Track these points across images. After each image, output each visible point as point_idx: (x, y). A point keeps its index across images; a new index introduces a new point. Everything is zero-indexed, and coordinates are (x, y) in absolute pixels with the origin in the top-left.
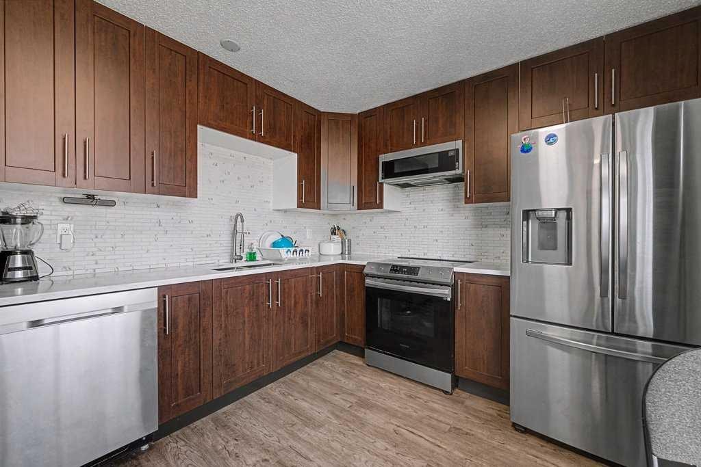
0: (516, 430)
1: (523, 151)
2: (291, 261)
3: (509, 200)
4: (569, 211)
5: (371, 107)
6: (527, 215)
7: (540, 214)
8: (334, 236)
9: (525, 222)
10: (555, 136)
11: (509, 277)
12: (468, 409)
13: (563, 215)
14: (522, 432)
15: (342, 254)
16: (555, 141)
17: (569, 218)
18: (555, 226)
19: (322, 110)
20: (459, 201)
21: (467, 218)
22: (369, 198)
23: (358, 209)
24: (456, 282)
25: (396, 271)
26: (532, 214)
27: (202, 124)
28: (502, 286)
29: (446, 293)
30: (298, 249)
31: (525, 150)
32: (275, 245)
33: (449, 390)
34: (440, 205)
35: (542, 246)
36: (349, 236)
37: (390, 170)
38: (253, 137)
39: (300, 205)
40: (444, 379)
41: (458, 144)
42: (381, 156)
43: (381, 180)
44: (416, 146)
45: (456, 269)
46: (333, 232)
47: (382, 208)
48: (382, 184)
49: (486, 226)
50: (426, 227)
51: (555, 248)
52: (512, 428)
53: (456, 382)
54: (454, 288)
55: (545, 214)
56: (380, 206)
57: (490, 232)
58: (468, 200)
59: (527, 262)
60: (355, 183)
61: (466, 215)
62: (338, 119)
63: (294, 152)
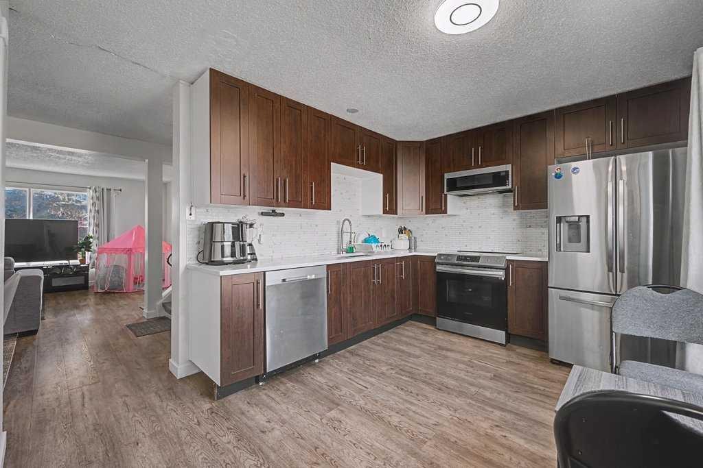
0: (554, 363)
1: (556, 177)
2: (379, 253)
3: (547, 208)
4: (588, 217)
5: (436, 137)
6: (559, 220)
7: (568, 219)
8: (401, 235)
9: (558, 224)
10: (577, 168)
11: (547, 262)
12: (519, 354)
13: (584, 220)
14: (557, 364)
15: (410, 248)
16: (578, 172)
17: (588, 222)
18: (578, 227)
19: (397, 139)
20: (508, 207)
21: (514, 220)
22: (435, 205)
23: (426, 214)
24: (508, 267)
25: (461, 260)
26: (563, 219)
27: (333, 162)
28: (542, 268)
29: (500, 274)
30: (383, 244)
31: (558, 176)
32: (366, 241)
33: (504, 343)
34: (493, 210)
35: (570, 241)
36: (414, 235)
37: (454, 185)
38: (359, 167)
39: (385, 212)
40: (500, 335)
41: (508, 167)
42: (445, 175)
43: (446, 193)
44: (475, 168)
45: (509, 257)
46: (401, 231)
47: (446, 213)
48: (446, 195)
49: (530, 226)
50: (480, 227)
51: (579, 242)
52: (550, 364)
53: (509, 337)
54: (507, 270)
55: (572, 219)
56: (445, 212)
57: (533, 230)
58: (516, 208)
59: (560, 251)
60: (423, 194)
61: (513, 218)
62: (410, 146)
63: (381, 173)
